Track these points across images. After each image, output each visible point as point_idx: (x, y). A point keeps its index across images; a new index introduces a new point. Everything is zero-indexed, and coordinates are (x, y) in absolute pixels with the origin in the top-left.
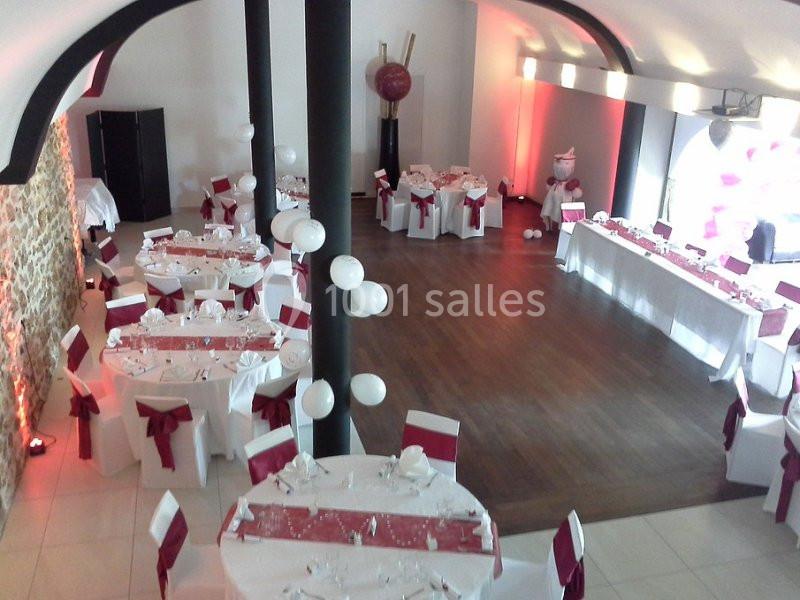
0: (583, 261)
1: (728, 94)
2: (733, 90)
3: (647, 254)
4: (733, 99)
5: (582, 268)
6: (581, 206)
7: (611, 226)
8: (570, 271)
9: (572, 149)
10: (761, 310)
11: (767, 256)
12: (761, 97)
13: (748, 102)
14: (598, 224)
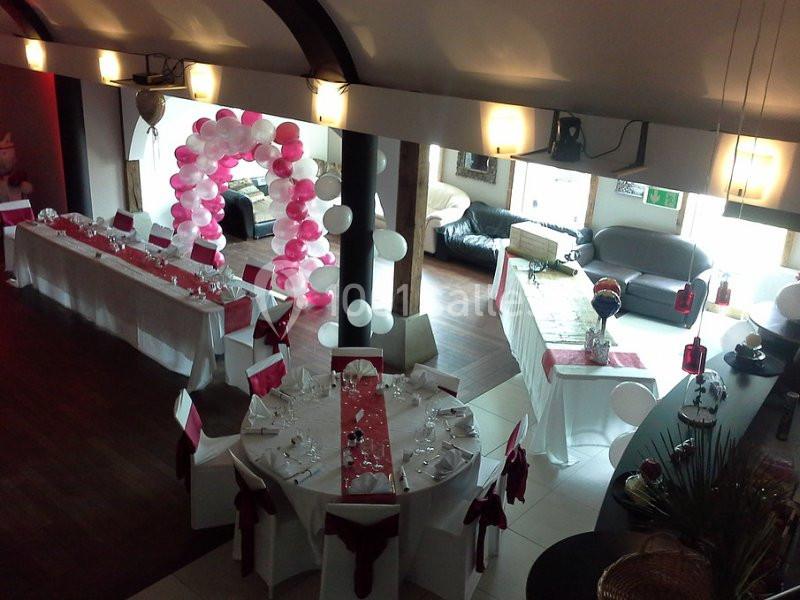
0: (34, 272)
1: (151, 58)
2: (155, 55)
3: (98, 255)
4: (157, 65)
5: (35, 280)
6: (26, 204)
7: (60, 225)
8: (23, 286)
9: (8, 137)
10: (222, 304)
11: (250, 232)
12: (182, 61)
13: (171, 67)
14: (44, 225)
